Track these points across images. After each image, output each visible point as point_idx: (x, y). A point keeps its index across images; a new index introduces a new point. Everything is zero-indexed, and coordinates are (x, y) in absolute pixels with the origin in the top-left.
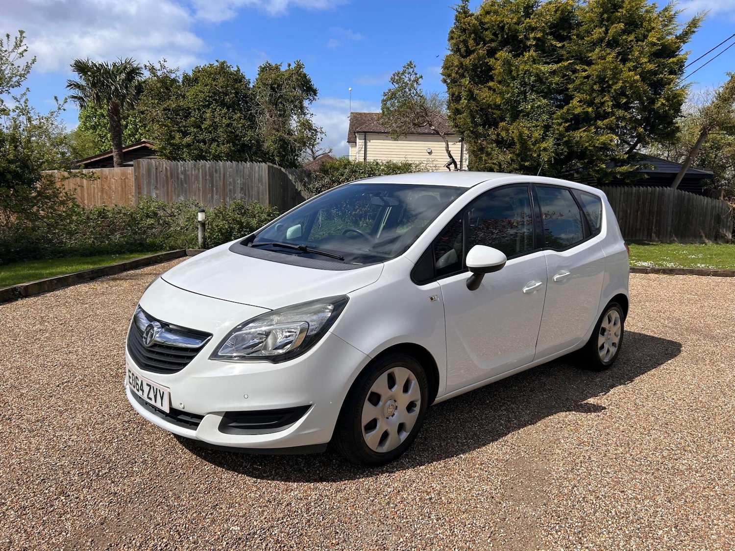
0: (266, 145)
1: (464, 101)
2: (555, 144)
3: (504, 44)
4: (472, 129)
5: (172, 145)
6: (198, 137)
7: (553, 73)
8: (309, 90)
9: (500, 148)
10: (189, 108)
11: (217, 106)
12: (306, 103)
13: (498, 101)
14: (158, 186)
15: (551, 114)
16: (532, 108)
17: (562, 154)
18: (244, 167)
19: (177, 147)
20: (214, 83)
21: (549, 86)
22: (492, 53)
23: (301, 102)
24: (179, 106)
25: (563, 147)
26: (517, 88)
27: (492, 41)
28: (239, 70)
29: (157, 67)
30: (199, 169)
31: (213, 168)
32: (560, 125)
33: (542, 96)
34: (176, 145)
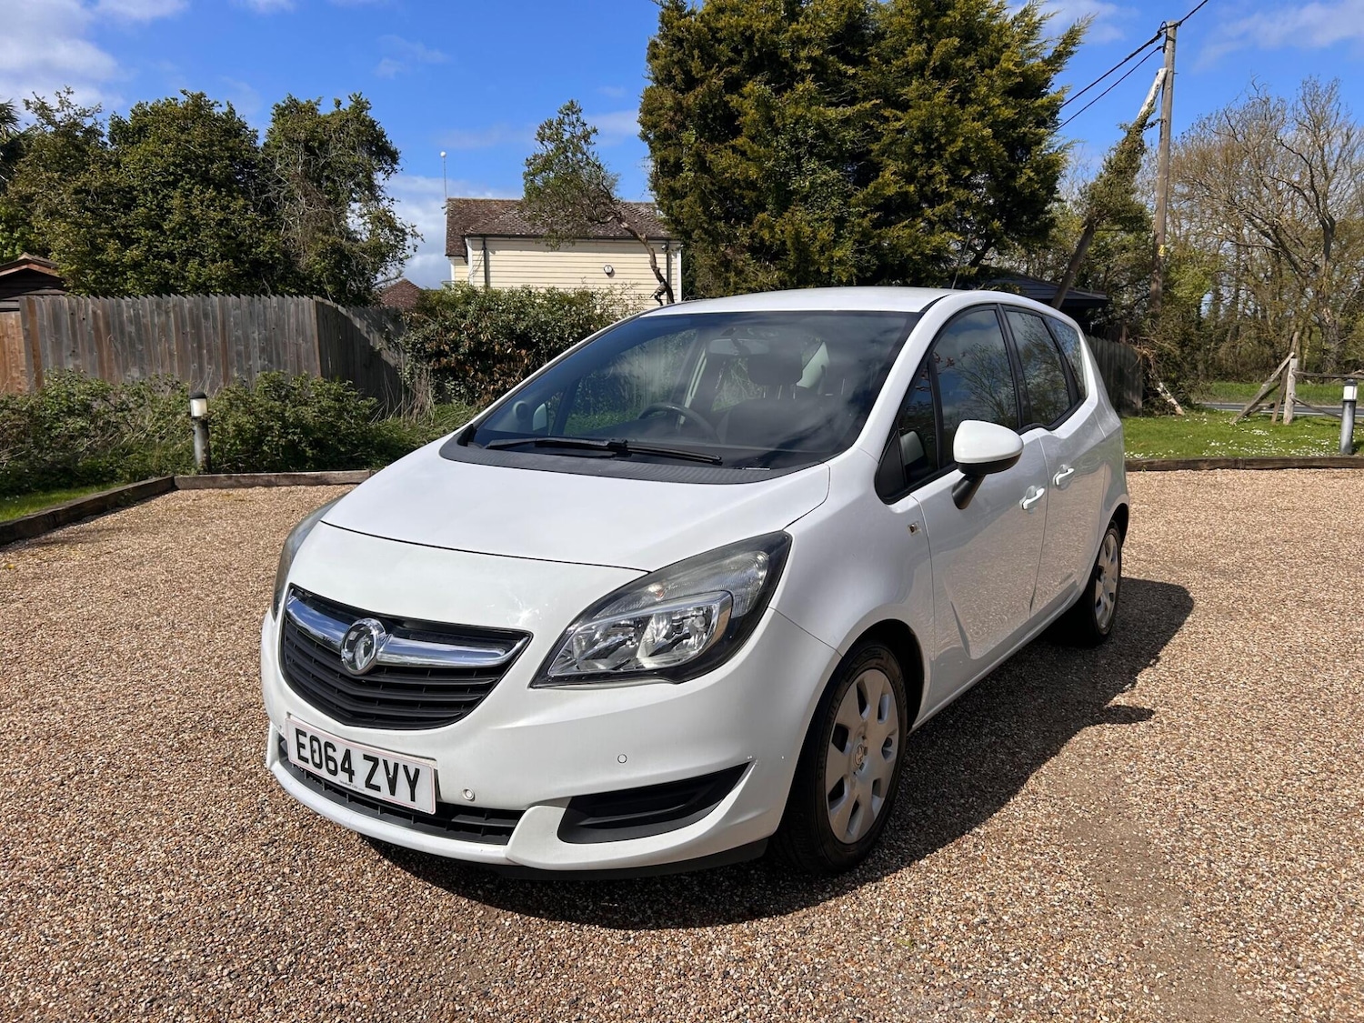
0: (303, 262)
1: (688, 174)
2: (856, 251)
3: (754, 68)
4: (706, 226)
5: (99, 264)
6: (157, 247)
7: (846, 122)
8: (384, 153)
9: (758, 260)
10: (132, 188)
11: (194, 185)
12: (379, 178)
13: (753, 173)
14: (79, 350)
15: (846, 196)
16: (811, 187)
17: (868, 269)
18: (265, 307)
19: (113, 270)
20: (183, 137)
21: (840, 146)
22: (734, 85)
23: (369, 177)
24: (110, 185)
25: (869, 257)
26: (783, 149)
27: (731, 62)
28: (232, 111)
29: (53, 103)
30: (167, 313)
31: (198, 309)
32: (864, 215)
33: (829, 164)
34: (107, 266)
